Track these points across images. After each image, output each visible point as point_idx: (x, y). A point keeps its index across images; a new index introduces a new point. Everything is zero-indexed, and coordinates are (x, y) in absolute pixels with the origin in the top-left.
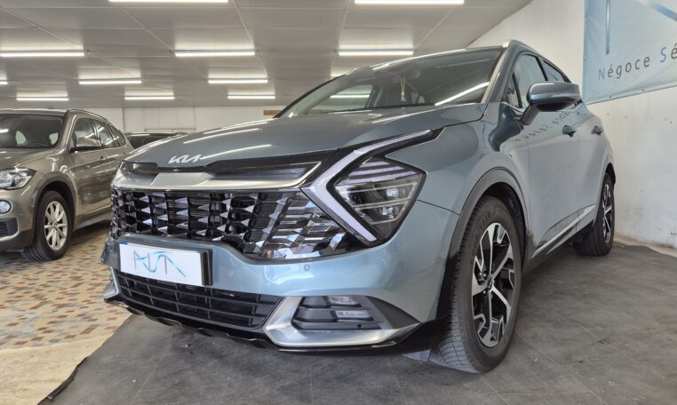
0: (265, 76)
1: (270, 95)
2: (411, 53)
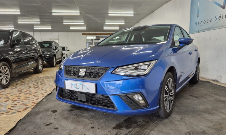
0: (83, 22)
1: (84, 28)
2: (133, 15)
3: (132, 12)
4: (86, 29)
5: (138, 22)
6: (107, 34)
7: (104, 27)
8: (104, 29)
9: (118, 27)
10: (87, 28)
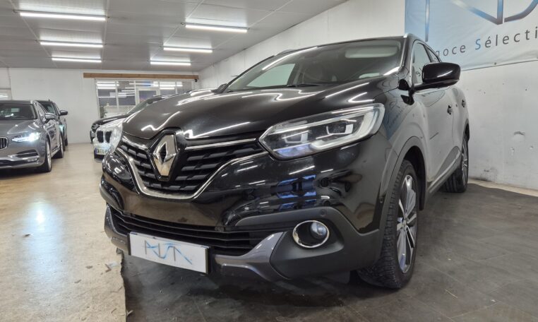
0: (100, 41)
1: (96, 59)
2: (245, 31)
3: (244, 25)
4: (100, 61)
5: (245, 49)
6: (155, 77)
7: (151, 59)
8: (152, 63)
9: (189, 61)
10: (103, 59)
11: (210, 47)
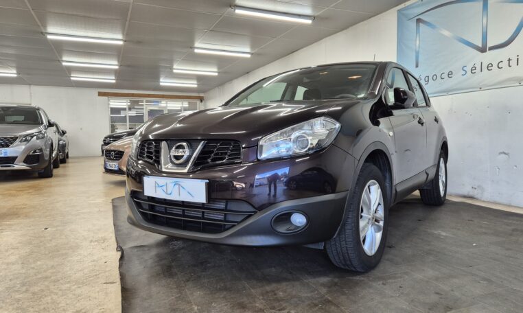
0: (116, 63)
1: (111, 79)
2: (249, 56)
3: (248, 50)
4: (114, 81)
5: (248, 73)
6: (163, 97)
7: (161, 80)
8: (161, 84)
9: (195, 82)
10: (117, 80)
11: (216, 70)
